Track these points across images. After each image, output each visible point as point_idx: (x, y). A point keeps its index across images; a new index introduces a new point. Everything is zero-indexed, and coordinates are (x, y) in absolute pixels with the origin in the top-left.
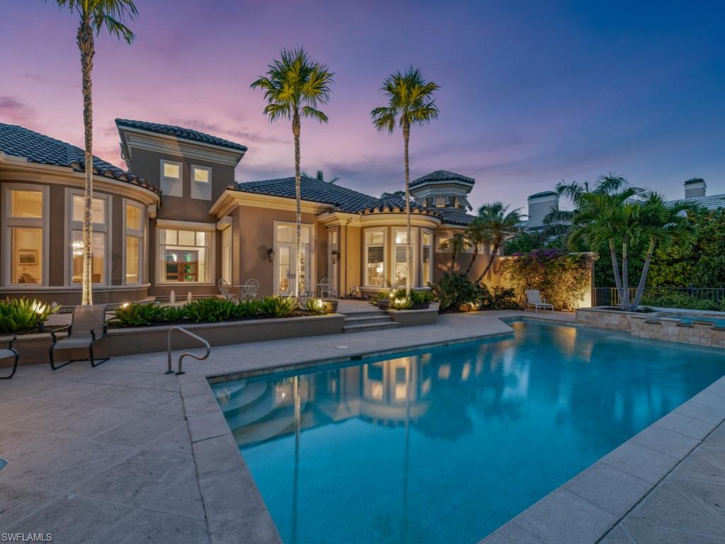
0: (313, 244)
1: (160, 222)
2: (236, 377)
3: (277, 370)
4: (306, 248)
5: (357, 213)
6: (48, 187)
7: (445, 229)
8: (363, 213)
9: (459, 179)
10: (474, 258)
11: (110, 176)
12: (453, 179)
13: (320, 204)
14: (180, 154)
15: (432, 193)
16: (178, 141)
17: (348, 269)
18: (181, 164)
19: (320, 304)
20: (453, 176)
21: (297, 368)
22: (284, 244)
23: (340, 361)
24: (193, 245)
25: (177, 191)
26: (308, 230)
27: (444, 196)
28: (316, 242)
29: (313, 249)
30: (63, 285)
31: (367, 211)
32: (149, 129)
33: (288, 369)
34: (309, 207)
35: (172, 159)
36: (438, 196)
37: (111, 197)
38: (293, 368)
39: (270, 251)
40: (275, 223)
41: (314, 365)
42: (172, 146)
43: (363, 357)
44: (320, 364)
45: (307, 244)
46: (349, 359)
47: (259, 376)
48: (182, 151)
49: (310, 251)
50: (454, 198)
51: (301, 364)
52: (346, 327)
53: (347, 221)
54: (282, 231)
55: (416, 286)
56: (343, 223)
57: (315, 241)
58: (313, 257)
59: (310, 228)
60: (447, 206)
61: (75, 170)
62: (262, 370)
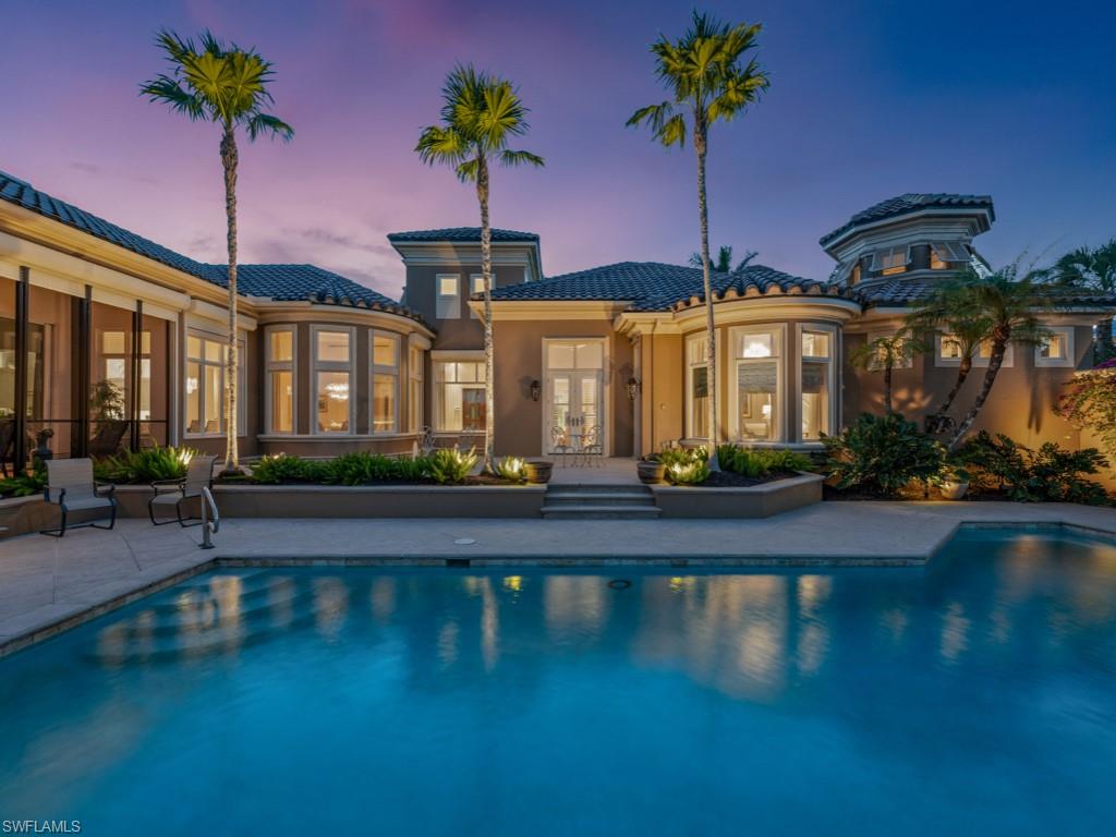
0: (607, 370)
1: (434, 354)
2: (257, 563)
3: (316, 563)
4: (597, 376)
5: (668, 310)
6: (296, 325)
7: (888, 320)
8: (676, 308)
9: (937, 204)
10: (962, 379)
11: (348, 304)
12: (919, 207)
13: (611, 303)
14: (457, 263)
15: (870, 248)
16: (455, 247)
17: (656, 408)
18: (459, 275)
19: (515, 466)
20: (919, 201)
21: (349, 563)
22: (561, 373)
23: (426, 563)
24: (474, 380)
25: (453, 313)
26: (600, 346)
27: (898, 250)
28: (611, 366)
29: (607, 378)
30: (308, 433)
31: (680, 304)
32: (421, 239)
33: (333, 563)
34: (597, 310)
35: (448, 271)
36: (885, 252)
37: (354, 328)
38: (342, 563)
39: (536, 385)
40: (545, 340)
41: (378, 563)
42: (449, 255)
43: (472, 563)
44: (389, 563)
45: (598, 370)
46: (444, 563)
47: (289, 567)
48: (460, 258)
49: (603, 381)
50: (929, 248)
51: (356, 558)
52: (544, 509)
53: (651, 326)
54: (556, 353)
55: (783, 441)
56: (645, 330)
57: (611, 364)
58: (607, 389)
59: (603, 344)
60: (909, 268)
61: (313, 303)
62: (294, 558)
